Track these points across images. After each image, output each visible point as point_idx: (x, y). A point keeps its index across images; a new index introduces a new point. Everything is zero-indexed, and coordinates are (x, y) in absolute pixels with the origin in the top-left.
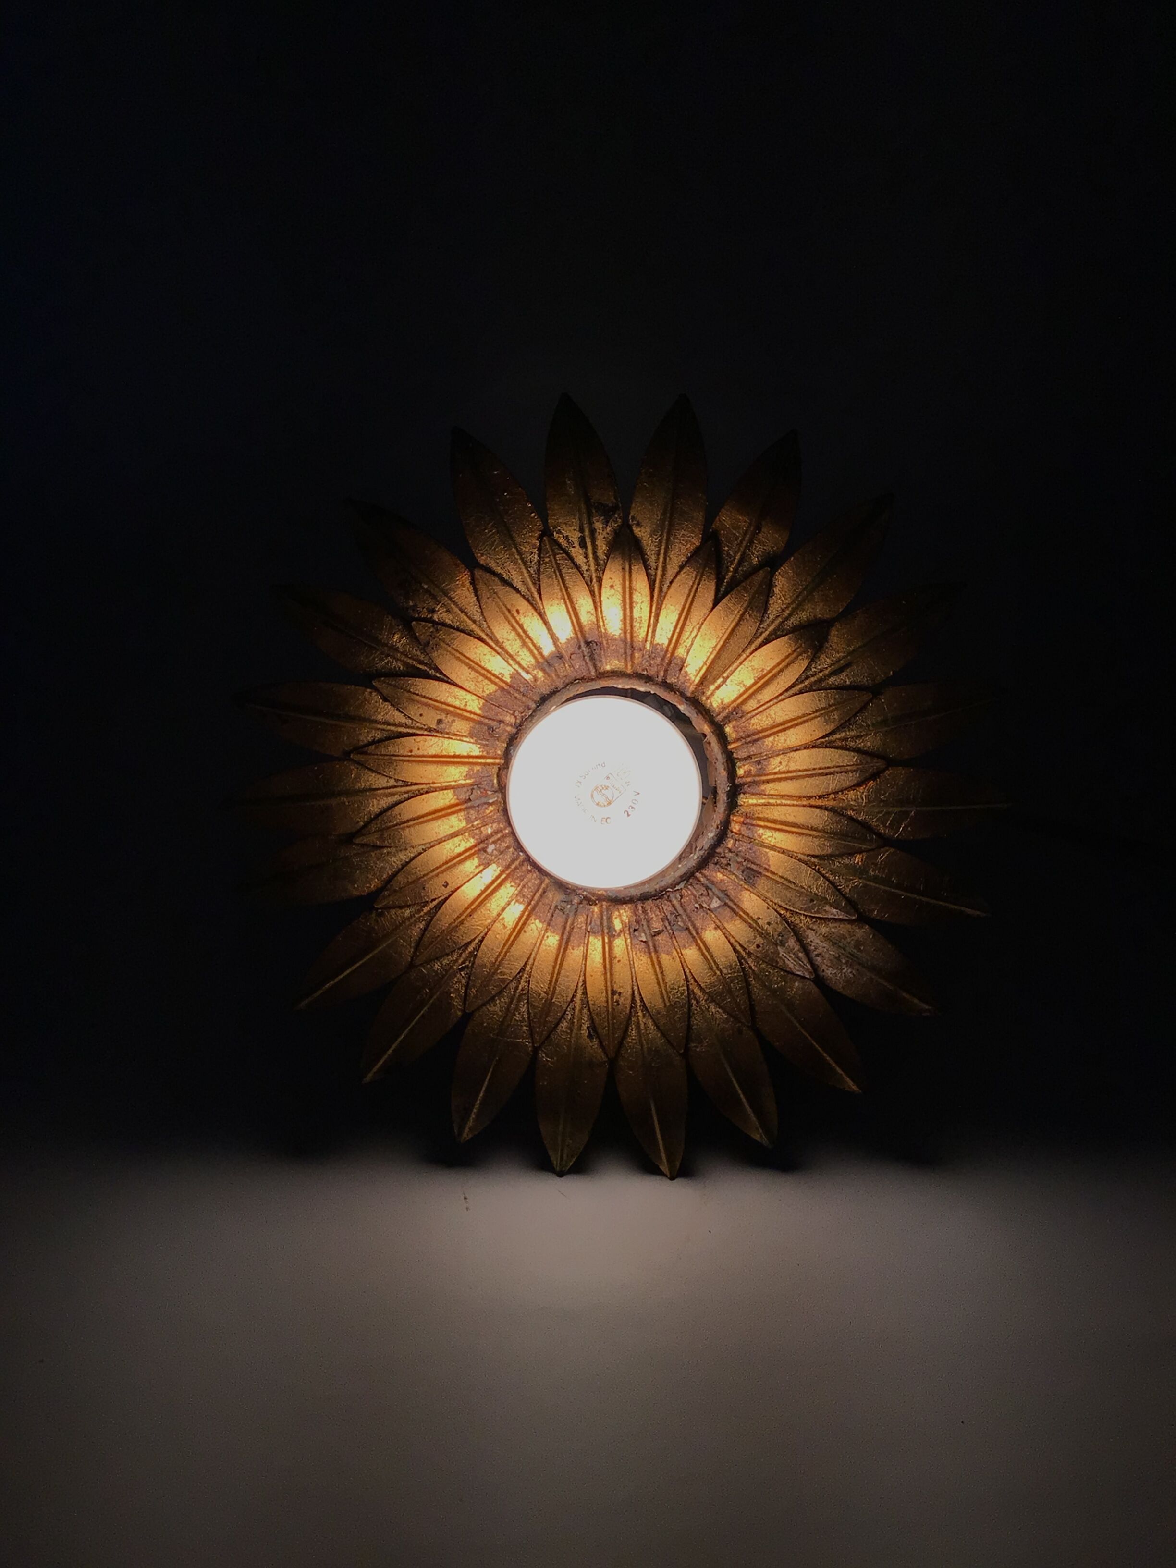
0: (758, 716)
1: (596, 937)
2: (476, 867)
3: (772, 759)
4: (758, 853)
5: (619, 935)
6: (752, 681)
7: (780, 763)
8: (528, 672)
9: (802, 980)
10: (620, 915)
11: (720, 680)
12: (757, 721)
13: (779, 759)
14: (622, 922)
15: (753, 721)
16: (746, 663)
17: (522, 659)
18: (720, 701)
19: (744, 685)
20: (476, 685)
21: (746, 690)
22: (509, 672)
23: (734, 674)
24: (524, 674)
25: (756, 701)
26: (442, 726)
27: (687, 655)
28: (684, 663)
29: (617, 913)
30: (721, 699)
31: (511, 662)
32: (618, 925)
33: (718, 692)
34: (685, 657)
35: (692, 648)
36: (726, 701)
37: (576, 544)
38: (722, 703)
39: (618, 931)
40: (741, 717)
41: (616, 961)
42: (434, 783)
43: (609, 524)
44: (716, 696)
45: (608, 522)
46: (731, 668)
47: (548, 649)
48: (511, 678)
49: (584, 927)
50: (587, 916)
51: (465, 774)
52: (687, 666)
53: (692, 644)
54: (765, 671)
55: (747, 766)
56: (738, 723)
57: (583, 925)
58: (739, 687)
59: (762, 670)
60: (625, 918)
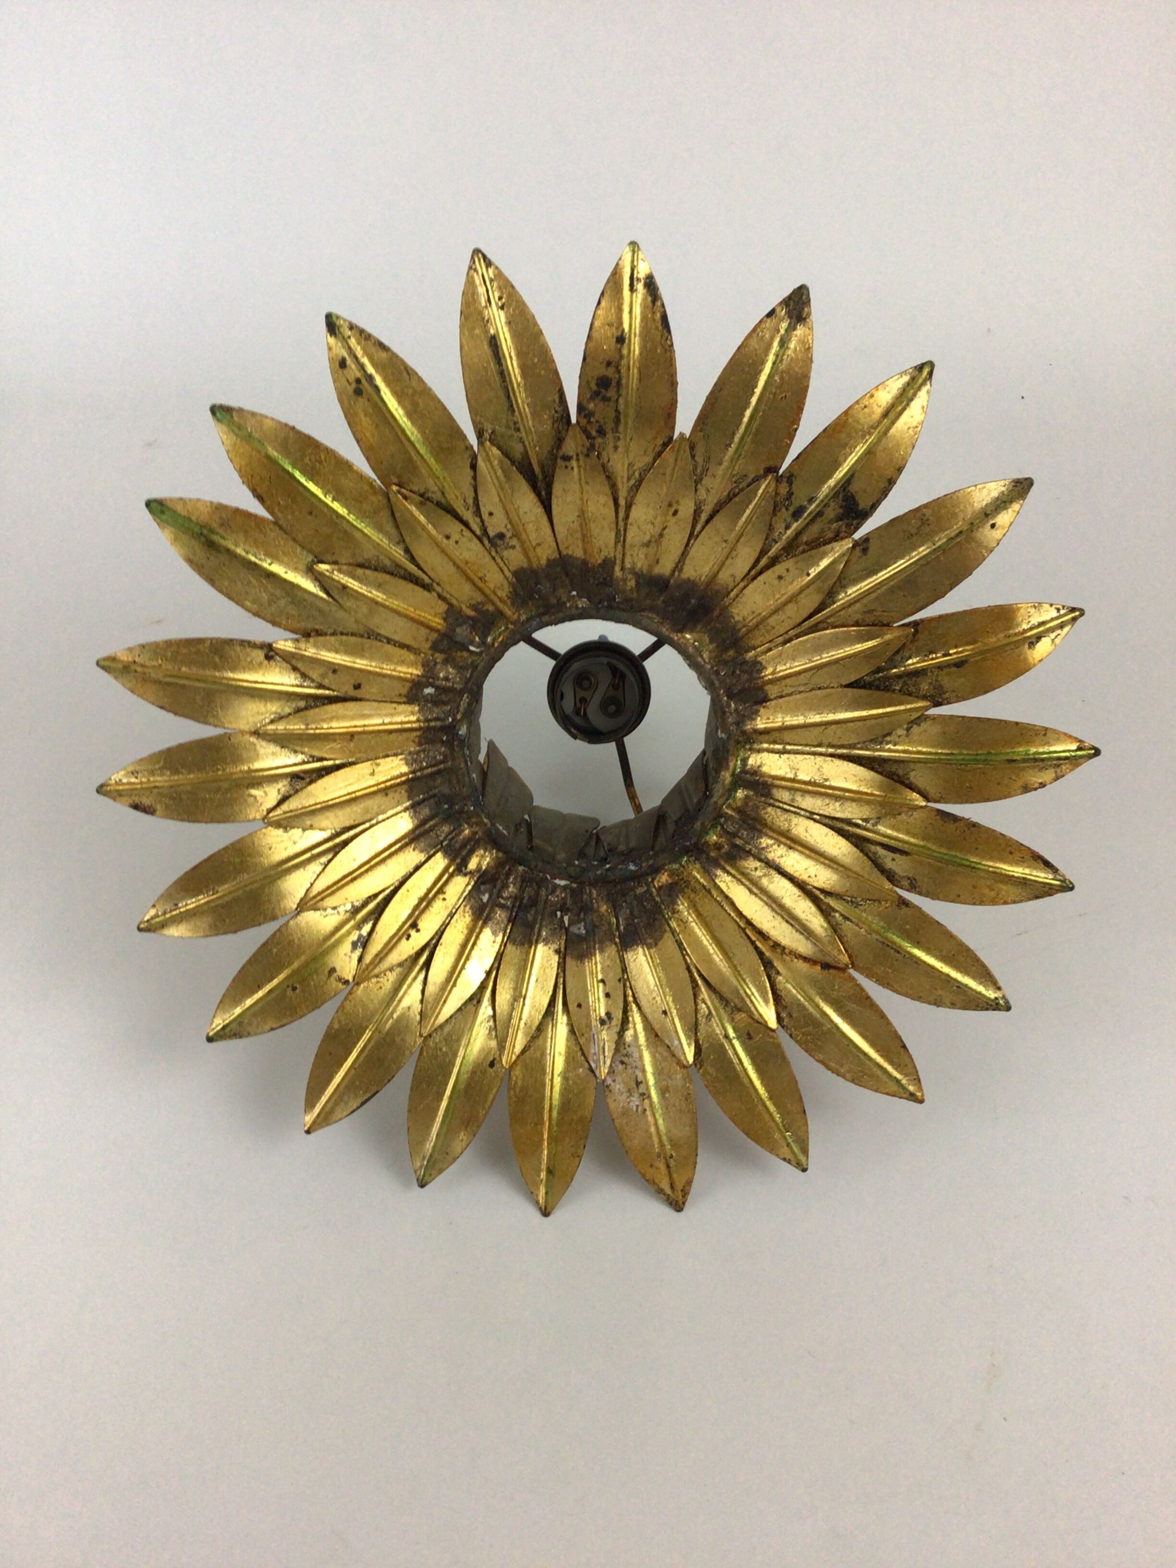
0: (778, 810)
1: (444, 857)
2: (400, 695)
3: (751, 858)
4: (657, 923)
5: (465, 875)
6: (807, 779)
7: (756, 869)
8: (623, 569)
9: (588, 1072)
10: (483, 856)
11: (779, 747)
12: (773, 813)
13: (758, 864)
14: (479, 864)
15: (769, 809)
16: (819, 759)
17: (632, 555)
18: (758, 763)
19: (796, 773)
20: (567, 536)
21: (793, 780)
22: (607, 554)
23: (798, 756)
24: (617, 568)
25: (791, 797)
26: (499, 542)
27: (775, 698)
28: (766, 702)
29: (482, 852)
30: (761, 763)
31: (620, 546)
32: (473, 865)
33: (765, 754)
34: (772, 697)
35: (787, 699)
36: (765, 769)
37: (792, 509)
38: (760, 766)
39: (468, 870)
40: (762, 795)
41: (441, 896)
42: (438, 584)
43: (840, 523)
44: (760, 755)
45: (841, 519)
46: (800, 748)
47: (665, 568)
48: (604, 561)
49: (441, 838)
50: (454, 830)
51: (473, 602)
52: (764, 707)
53: (790, 695)
54: (827, 783)
55: (723, 840)
56: (755, 797)
57: (443, 835)
58: (789, 770)
59: (826, 780)
60: (485, 863)
